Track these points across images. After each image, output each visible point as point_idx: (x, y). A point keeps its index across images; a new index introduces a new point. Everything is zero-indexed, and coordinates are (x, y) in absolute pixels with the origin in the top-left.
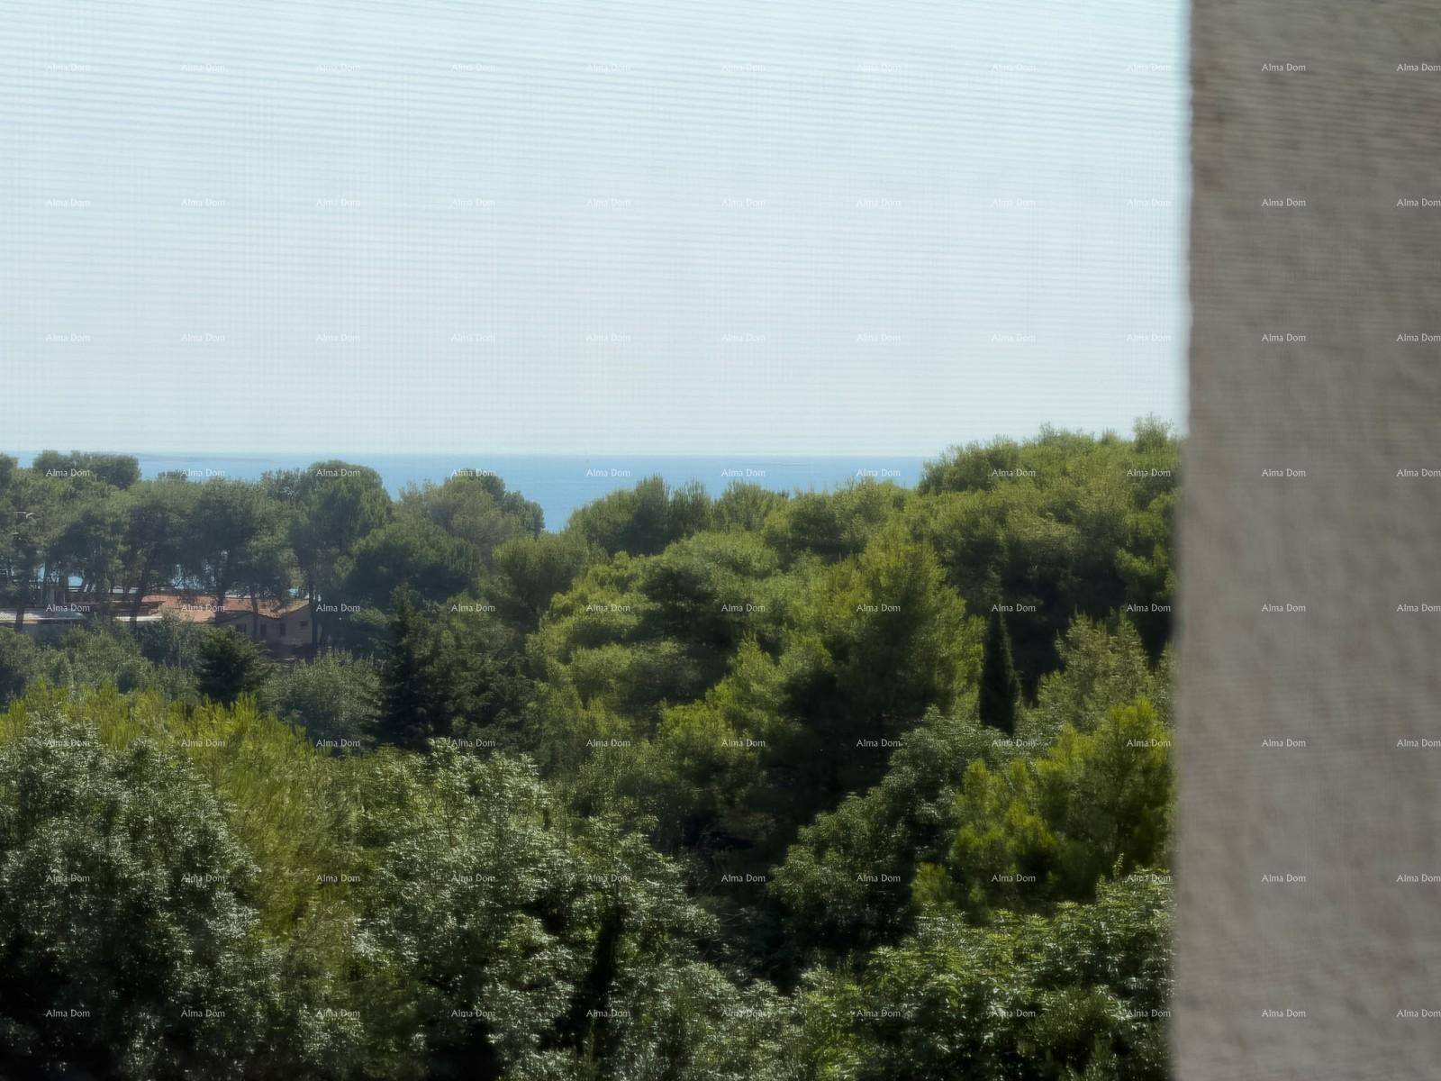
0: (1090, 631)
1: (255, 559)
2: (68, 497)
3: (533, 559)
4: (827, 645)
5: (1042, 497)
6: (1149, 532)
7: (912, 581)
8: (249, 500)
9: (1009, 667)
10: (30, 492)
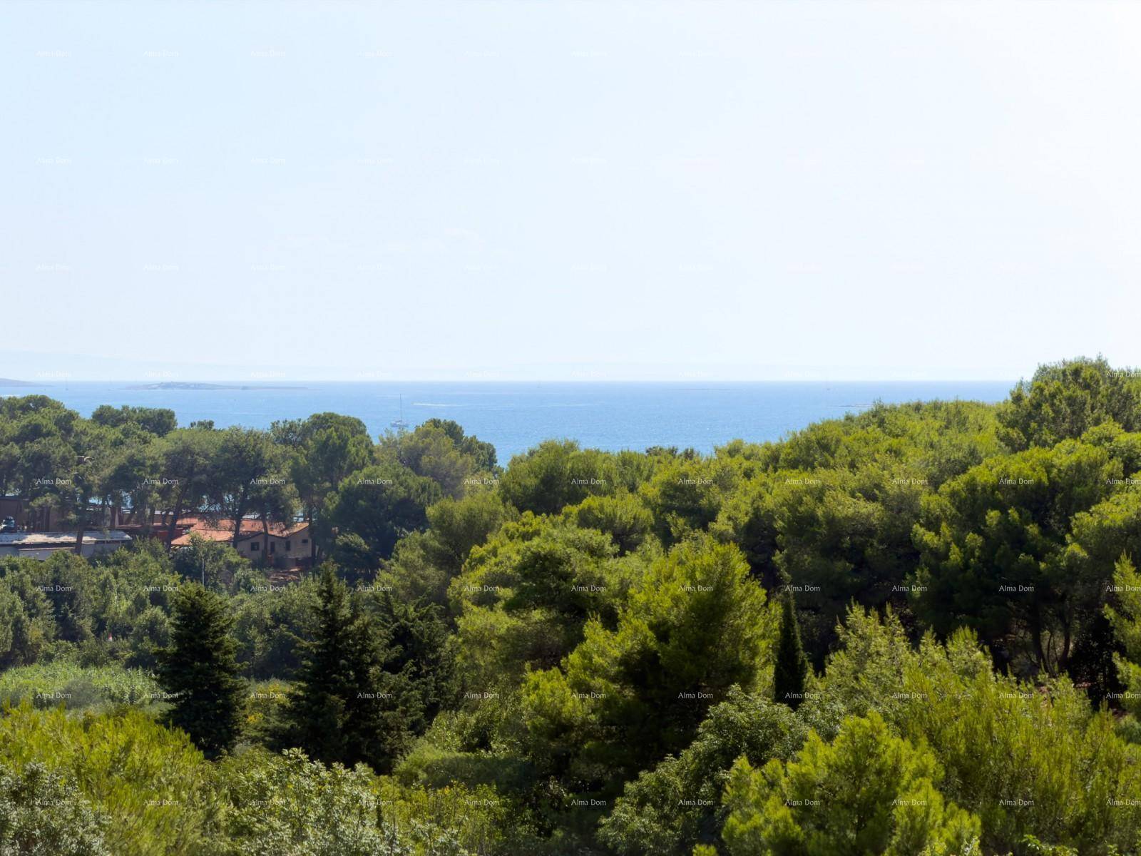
0: (864, 617)
1: (264, 493)
2: (117, 444)
3: (458, 517)
4: (651, 627)
6: (938, 512)
7: (722, 575)
8: (259, 445)
9: (799, 650)
10: (88, 439)
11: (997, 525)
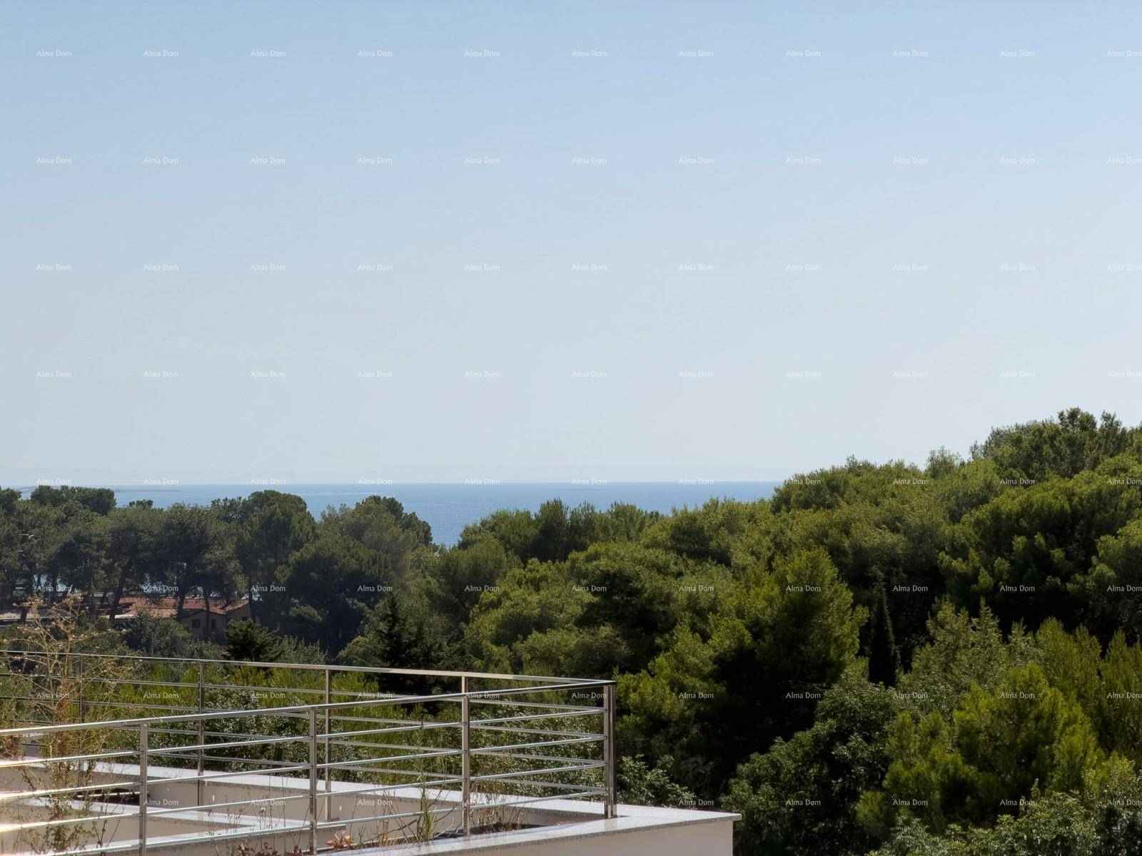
0: (953, 615)
1: (209, 568)
2: (61, 522)
3: (464, 565)
4: (748, 627)
5: (876, 514)
6: (963, 540)
7: (811, 577)
8: (204, 523)
9: (891, 643)
10: (30, 518)
11: (1023, 550)
